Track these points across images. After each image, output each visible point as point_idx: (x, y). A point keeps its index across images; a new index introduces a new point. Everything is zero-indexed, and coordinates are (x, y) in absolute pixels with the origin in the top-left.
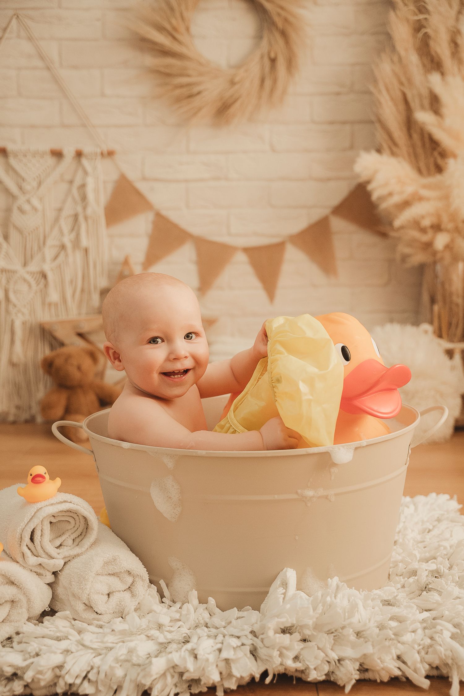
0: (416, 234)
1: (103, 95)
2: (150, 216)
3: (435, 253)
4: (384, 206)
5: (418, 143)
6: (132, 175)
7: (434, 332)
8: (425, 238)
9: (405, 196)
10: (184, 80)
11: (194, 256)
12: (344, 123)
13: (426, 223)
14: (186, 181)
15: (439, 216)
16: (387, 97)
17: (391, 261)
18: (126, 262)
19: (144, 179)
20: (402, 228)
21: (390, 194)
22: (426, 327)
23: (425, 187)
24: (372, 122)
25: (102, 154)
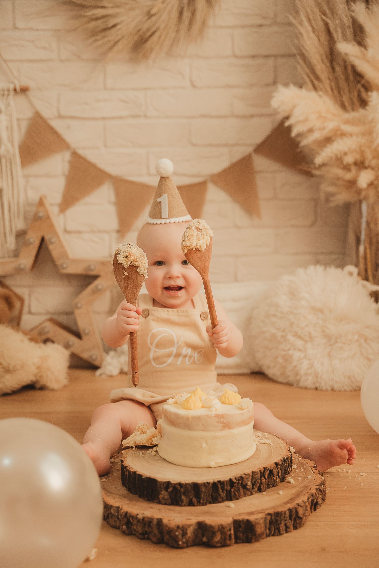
0: (339, 172)
1: (15, 28)
2: (67, 156)
3: (359, 192)
4: (304, 143)
5: (342, 77)
6: (47, 113)
7: (359, 274)
8: (348, 176)
9: (325, 133)
10: (99, 12)
11: (113, 198)
12: (267, 57)
13: (349, 159)
14: (103, 118)
15: (362, 153)
16: (309, 28)
17: (316, 201)
18: (41, 203)
19: (60, 117)
20: (324, 165)
21: (311, 131)
22: (351, 268)
23: (347, 122)
24: (294, 56)
25: (15, 90)
